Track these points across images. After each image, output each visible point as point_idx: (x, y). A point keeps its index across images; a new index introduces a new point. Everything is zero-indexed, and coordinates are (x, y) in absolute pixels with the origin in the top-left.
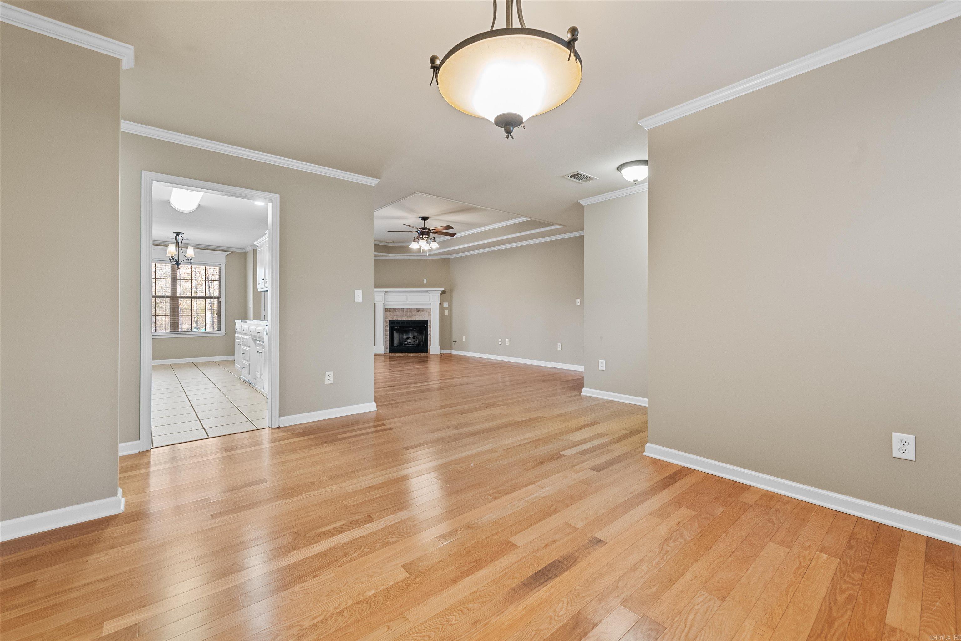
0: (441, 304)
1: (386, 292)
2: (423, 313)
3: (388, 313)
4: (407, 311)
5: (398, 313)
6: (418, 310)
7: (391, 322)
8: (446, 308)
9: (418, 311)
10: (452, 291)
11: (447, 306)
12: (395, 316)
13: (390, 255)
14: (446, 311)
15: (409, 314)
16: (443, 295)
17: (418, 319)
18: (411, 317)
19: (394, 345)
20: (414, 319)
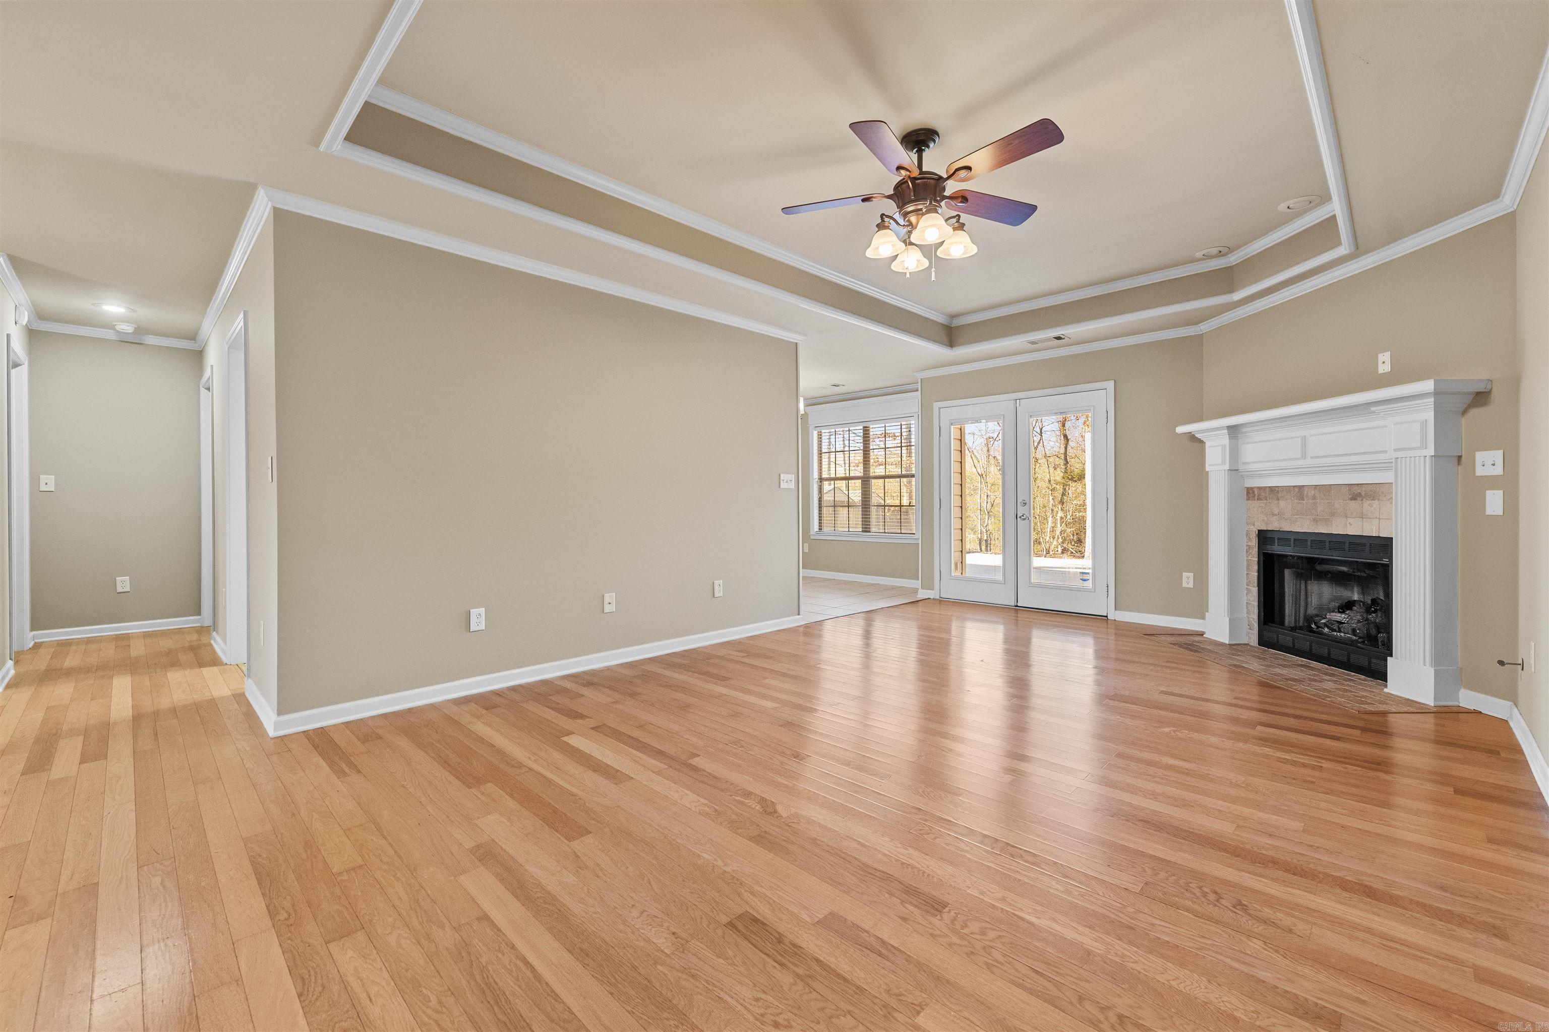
0: (1463, 459)
1: (1233, 430)
2: (1375, 503)
3: (1254, 504)
4: (1314, 498)
5: (1282, 503)
6: (1357, 493)
7: (1264, 537)
8: (1492, 482)
9: (1354, 498)
10: (1515, 383)
11: (1498, 470)
12: (1274, 515)
13: (1237, 296)
14: (1489, 493)
15: (1320, 509)
16: (1474, 412)
17: (1354, 528)
18: (1326, 521)
19: (1282, 623)
20: (1338, 528)
